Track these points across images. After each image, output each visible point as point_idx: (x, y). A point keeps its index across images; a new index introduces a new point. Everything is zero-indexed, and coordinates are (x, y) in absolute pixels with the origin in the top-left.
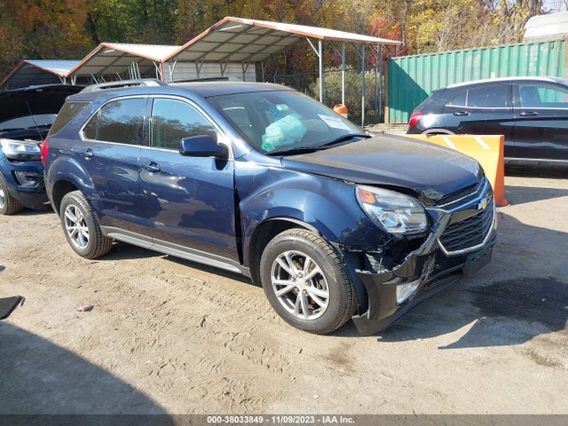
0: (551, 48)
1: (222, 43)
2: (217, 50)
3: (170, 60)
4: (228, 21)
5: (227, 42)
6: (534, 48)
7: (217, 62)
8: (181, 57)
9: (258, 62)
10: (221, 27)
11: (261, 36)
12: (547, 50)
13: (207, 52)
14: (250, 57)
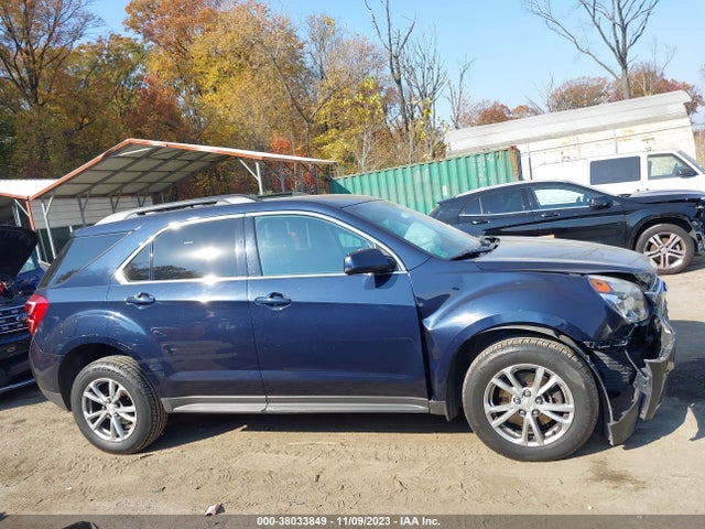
0: (496, 158)
1: (116, 172)
2: (109, 181)
3: (43, 197)
4: (130, 144)
5: (123, 169)
6: (481, 159)
7: (104, 196)
8: (59, 192)
9: (156, 193)
10: (119, 151)
11: (166, 160)
12: (493, 159)
13: (95, 184)
14: (147, 188)
